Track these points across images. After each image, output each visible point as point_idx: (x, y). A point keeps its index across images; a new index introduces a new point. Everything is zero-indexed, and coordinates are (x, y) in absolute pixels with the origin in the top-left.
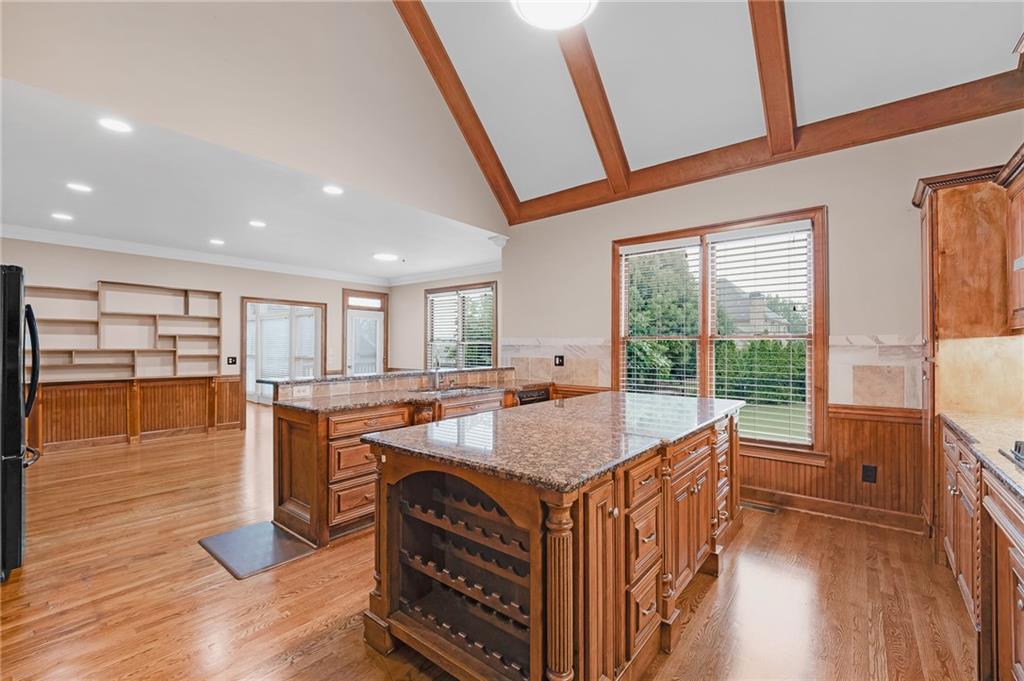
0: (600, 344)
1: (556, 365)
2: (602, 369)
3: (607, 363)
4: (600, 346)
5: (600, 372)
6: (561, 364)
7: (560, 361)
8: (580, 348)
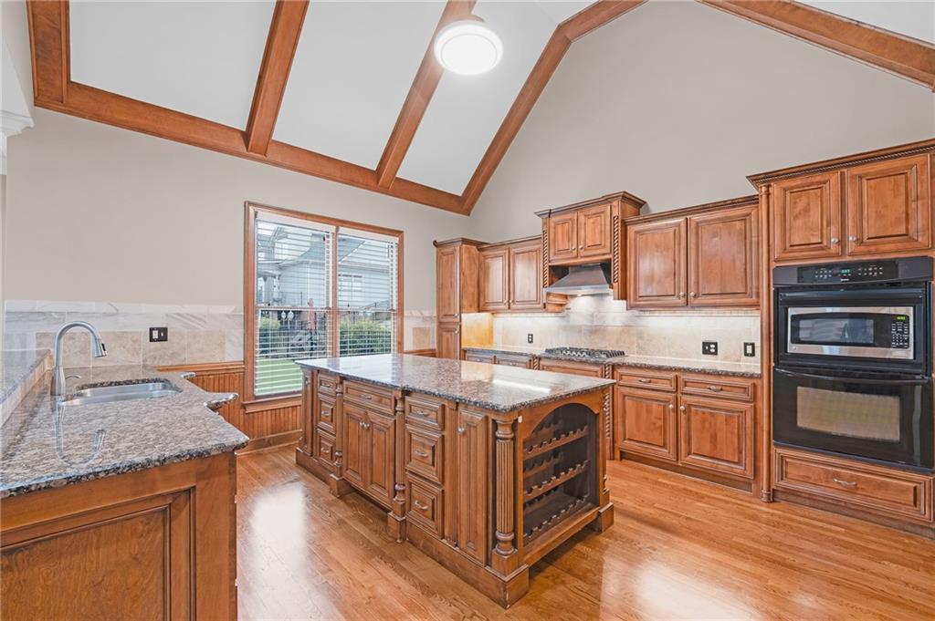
0: (228, 313)
1: (152, 340)
2: (230, 341)
3: (238, 334)
4: (228, 316)
5: (228, 345)
6: (163, 338)
7: (163, 335)
8: (196, 318)
